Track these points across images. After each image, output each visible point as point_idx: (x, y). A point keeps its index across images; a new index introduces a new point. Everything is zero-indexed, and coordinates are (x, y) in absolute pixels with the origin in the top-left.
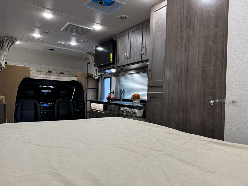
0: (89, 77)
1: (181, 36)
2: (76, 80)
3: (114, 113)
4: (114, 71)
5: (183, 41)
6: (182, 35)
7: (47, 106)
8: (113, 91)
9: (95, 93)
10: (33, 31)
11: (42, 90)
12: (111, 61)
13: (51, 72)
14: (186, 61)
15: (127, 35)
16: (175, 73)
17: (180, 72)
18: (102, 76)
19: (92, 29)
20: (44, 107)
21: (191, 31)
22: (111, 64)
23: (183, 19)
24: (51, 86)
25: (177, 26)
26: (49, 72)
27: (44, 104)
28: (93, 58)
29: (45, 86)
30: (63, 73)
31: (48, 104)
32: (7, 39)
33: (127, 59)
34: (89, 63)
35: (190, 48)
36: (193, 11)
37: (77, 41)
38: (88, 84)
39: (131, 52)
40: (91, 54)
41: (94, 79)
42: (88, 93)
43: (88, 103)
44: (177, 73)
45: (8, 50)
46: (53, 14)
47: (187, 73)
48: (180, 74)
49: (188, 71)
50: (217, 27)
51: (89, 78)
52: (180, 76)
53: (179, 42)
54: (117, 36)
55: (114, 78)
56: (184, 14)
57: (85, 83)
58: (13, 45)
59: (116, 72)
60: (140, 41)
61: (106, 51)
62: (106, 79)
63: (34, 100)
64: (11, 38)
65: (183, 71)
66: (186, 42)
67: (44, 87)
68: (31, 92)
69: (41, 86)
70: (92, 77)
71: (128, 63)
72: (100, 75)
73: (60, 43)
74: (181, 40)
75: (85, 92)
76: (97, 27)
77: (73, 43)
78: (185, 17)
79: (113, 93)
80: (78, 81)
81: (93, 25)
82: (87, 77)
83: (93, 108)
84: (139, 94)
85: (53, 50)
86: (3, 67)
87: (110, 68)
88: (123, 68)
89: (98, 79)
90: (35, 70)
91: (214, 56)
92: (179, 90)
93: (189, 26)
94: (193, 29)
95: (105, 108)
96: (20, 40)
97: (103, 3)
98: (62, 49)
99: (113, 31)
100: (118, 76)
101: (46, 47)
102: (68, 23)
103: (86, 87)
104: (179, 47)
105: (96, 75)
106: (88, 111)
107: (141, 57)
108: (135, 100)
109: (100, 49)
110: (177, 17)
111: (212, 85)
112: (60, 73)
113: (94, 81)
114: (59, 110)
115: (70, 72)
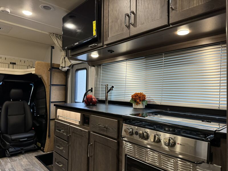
0: (54, 68)
2: (33, 72)
9: (63, 92)
12: (94, 34)
18: (72, 68)
28: (60, 43)
30: (15, 64)
34: (53, 48)
38: (52, 79)
40: (57, 36)
41: (61, 71)
42: (52, 92)
43: (53, 107)
51: (53, 70)
55: (92, 70)
57: (48, 77)
61: (79, 31)
62: (80, 71)
70: (59, 69)
72: (70, 66)
75: (47, 90)
79: (92, 92)
80: (37, 74)
82: (50, 69)
84: (144, 93)
89: (68, 71)
100: (100, 65)
103: (48, 83)
105: (64, 66)
106: (51, 118)
109: (70, 26)
112: (11, 63)
113: (61, 74)
114: (8, 117)
115: (26, 62)
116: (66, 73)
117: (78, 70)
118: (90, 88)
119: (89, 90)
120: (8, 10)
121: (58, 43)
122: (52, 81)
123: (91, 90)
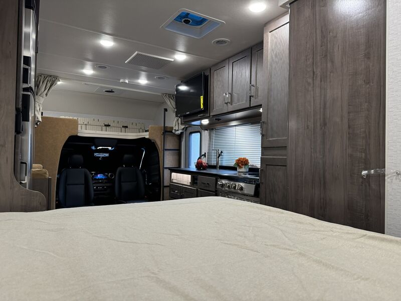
0: (167, 131)
1: (314, 72)
2: (147, 137)
3: (208, 189)
4: (205, 122)
5: (316, 79)
6: (315, 70)
7: (104, 177)
8: (205, 153)
9: (177, 157)
10: (82, 66)
11: (95, 154)
12: (202, 107)
13: (109, 126)
14: (322, 110)
15: (227, 67)
16: (306, 127)
17: (313, 126)
18: (186, 130)
19: (173, 60)
20: (99, 179)
21: (329, 65)
22: (201, 112)
23: (316, 46)
24: (109, 148)
25: (307, 56)
26: (105, 125)
27: (98, 175)
28: (173, 103)
29: (101, 148)
30: (127, 127)
31: (104, 174)
32: (45, 78)
33: (226, 103)
34: (166, 110)
35: (328, 91)
36: (331, 33)
37: (149, 77)
38: (165, 143)
39: (234, 94)
40: (170, 96)
41: (174, 135)
42: (165, 157)
43: (167, 172)
44: (308, 128)
45: (46, 95)
46: (115, 40)
47: (325, 128)
48: (314, 130)
49: (325, 124)
50: (369, 58)
51: (166, 133)
52: (312, 133)
53: (310, 80)
54: (210, 69)
55: (206, 134)
56: (316, 39)
57: (161, 142)
58: (53, 88)
59: (209, 124)
60: (247, 77)
61: (192, 91)
62: (193, 135)
63: (83, 169)
64: (51, 76)
65: (318, 124)
66: (321, 81)
67: (98, 148)
68: (79, 157)
69: (93, 148)
70: (172, 132)
71: (229, 111)
72: (183, 129)
73: (122, 82)
74: (313, 77)
75: (161, 155)
76: (180, 57)
77: (143, 81)
78: (319, 42)
79: (205, 157)
80: (151, 138)
81: (174, 53)
82: (163, 133)
83: (174, 181)
84: (247, 158)
85: (111, 91)
86: (39, 121)
87: (200, 117)
88: (220, 117)
89: (181, 134)
90: (85, 123)
91: (366, 102)
92: (313, 155)
93: (326, 56)
94: (332, 62)
95: (194, 181)
96: (64, 79)
97: (190, 21)
98: (125, 91)
99: (205, 61)
100: (213, 129)
101: (102, 87)
102: (136, 53)
103: (162, 148)
104: (310, 89)
105: (177, 129)
106: (165, 184)
107: (249, 101)
108: (240, 167)
109: (183, 88)
110: (307, 43)
111: (364, 148)
112: (123, 127)
113: (175, 137)
114: (122, 183)
115: (137, 125)
116: (180, 137)
117: (191, 133)
118: (203, 153)
119: (203, 155)
120: (127, 81)
121: (171, 104)
122: (165, 145)
123: (205, 155)
